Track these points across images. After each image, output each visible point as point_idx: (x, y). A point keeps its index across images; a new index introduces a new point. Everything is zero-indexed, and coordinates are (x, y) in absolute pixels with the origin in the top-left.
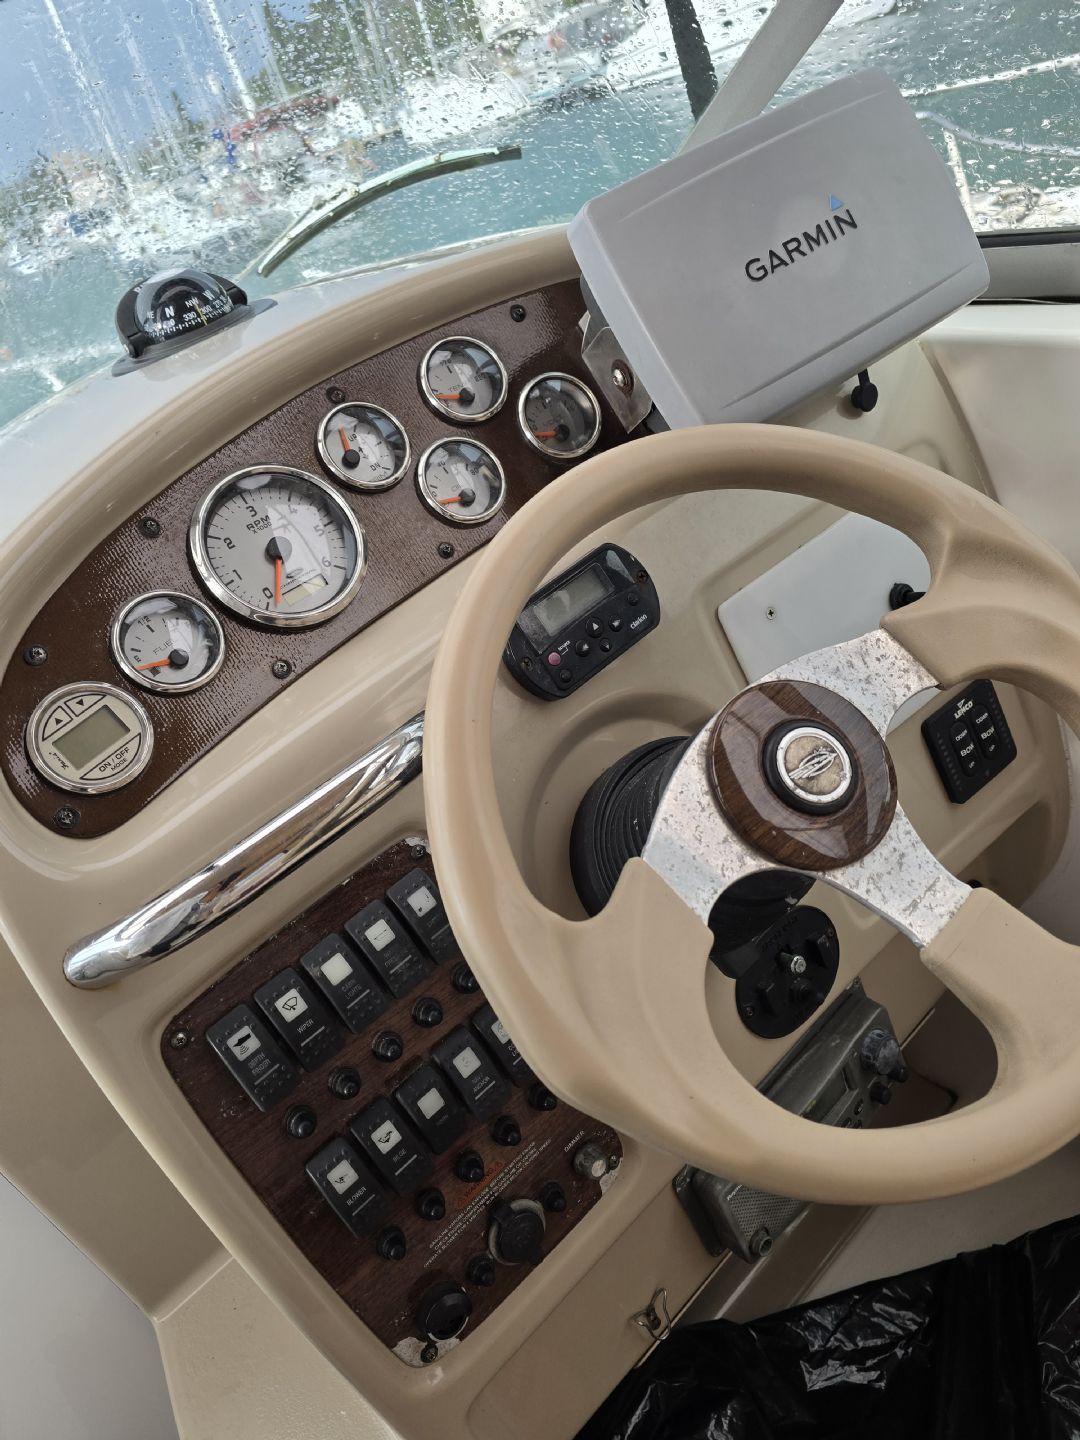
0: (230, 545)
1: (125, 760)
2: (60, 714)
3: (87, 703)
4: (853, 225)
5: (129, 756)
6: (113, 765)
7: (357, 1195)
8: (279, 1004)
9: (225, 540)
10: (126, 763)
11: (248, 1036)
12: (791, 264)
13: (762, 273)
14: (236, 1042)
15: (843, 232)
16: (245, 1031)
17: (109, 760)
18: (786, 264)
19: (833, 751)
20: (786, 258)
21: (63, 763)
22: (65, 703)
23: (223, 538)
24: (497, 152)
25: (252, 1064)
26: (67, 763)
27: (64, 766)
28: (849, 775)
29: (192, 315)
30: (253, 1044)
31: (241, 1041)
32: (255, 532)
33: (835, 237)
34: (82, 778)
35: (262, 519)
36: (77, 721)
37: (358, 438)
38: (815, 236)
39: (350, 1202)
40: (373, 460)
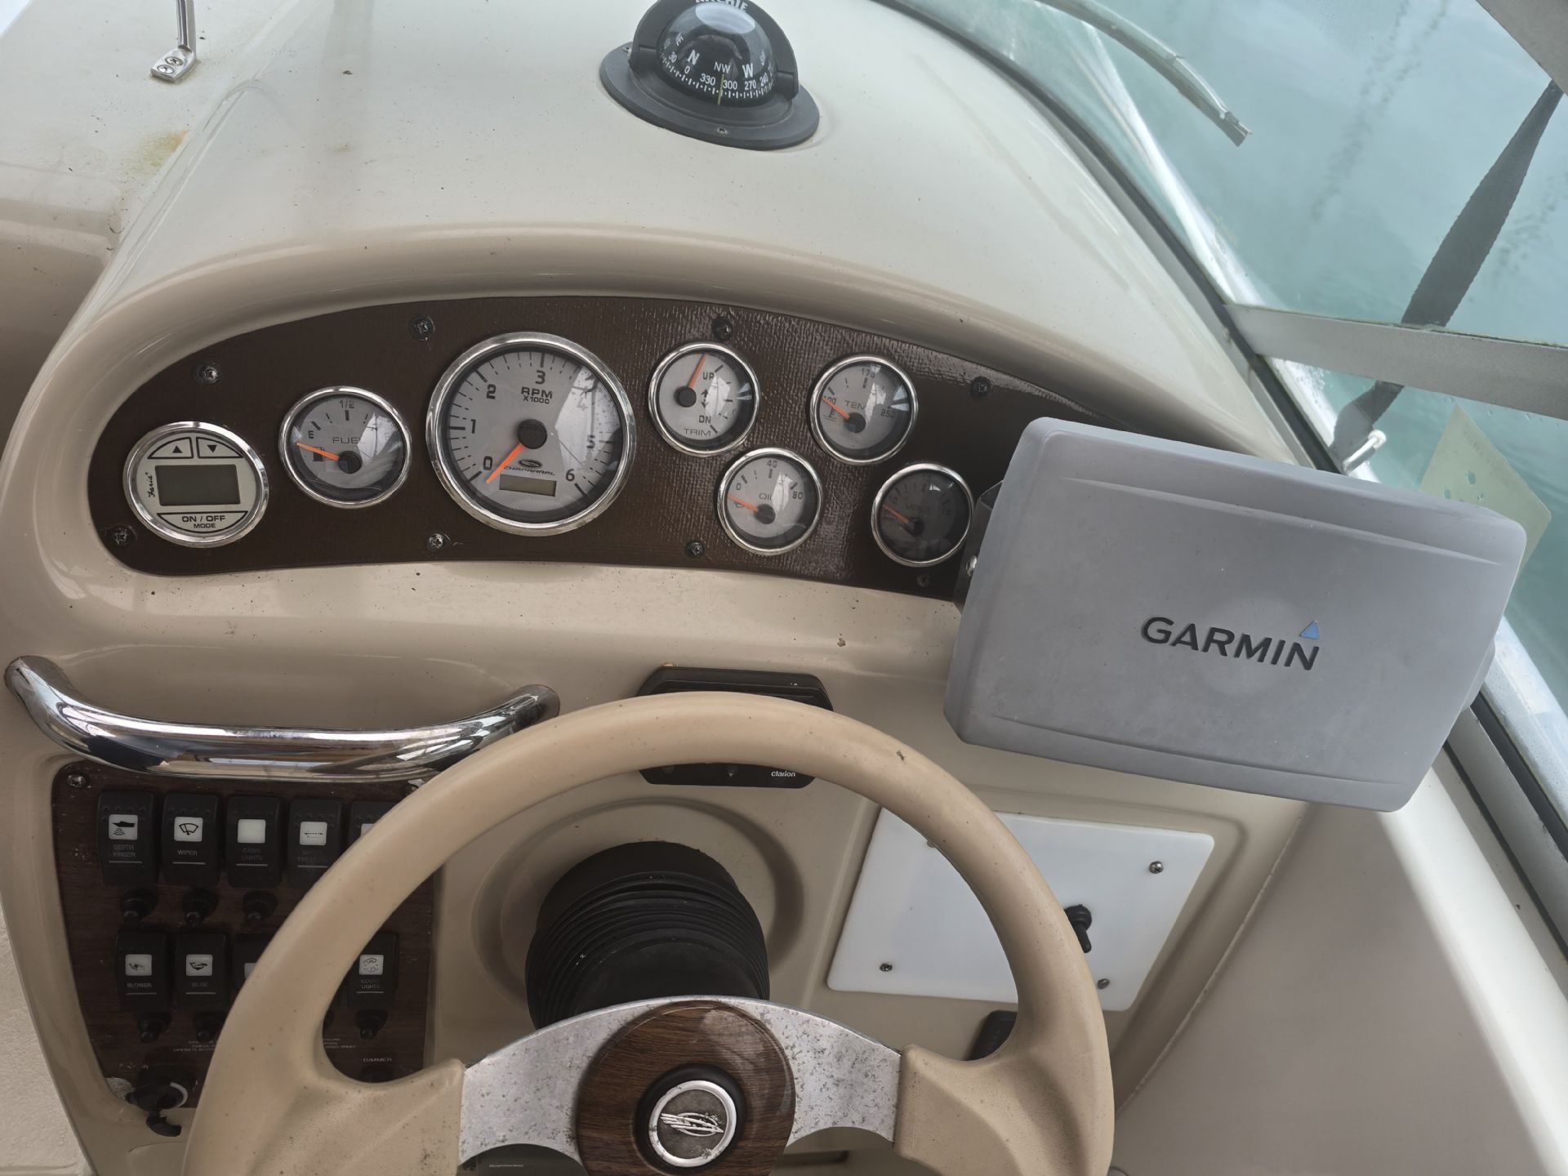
0: (490, 395)
1: (213, 526)
2: (185, 447)
3: (217, 453)
4: (1308, 665)
5: (219, 524)
6: (198, 522)
7: (141, 985)
8: (179, 821)
9: (490, 386)
10: (211, 529)
11: (132, 825)
12: (1199, 652)
13: (1161, 636)
14: (118, 822)
15: (1288, 663)
16: (132, 819)
17: (199, 516)
18: (1195, 647)
19: (723, 1127)
20: (1201, 642)
21: (152, 489)
22: (197, 438)
23: (489, 383)
24: (1222, 116)
25: (117, 847)
26: (156, 492)
27: (151, 493)
28: (710, 1158)
29: (711, 80)
30: (131, 834)
31: (122, 824)
32: (526, 398)
33: (1275, 661)
34: (159, 515)
35: (543, 392)
36: (196, 462)
37: (715, 378)
38: (1254, 645)
39: (130, 985)
40: (709, 411)
